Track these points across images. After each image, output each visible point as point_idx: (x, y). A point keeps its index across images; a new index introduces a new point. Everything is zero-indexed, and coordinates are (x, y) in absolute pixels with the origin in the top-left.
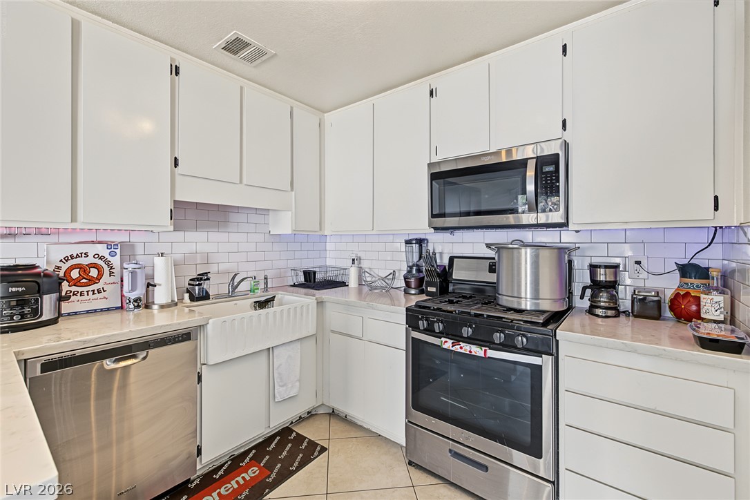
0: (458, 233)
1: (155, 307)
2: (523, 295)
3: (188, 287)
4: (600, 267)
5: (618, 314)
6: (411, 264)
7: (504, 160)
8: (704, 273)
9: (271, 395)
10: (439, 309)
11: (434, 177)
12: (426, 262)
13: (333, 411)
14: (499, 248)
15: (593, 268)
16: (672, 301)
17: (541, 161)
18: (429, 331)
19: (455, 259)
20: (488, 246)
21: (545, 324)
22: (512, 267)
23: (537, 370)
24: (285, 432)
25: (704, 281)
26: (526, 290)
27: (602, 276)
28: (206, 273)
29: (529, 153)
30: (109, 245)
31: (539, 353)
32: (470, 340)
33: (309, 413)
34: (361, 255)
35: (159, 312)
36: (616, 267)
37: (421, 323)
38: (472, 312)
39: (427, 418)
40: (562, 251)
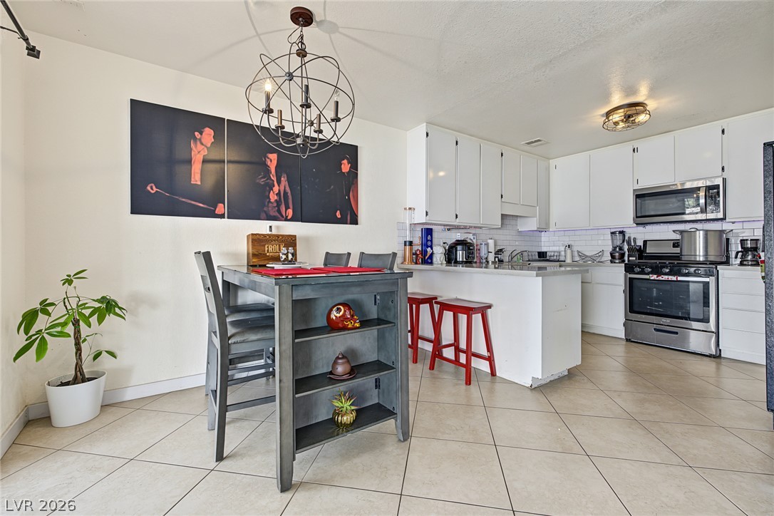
1: (490, 262)
2: (698, 254)
4: (747, 240)
5: (758, 263)
6: (615, 246)
7: (680, 188)
11: (638, 196)
12: (629, 243)
14: (682, 233)
15: (743, 242)
17: (709, 188)
19: (648, 242)
20: (675, 232)
22: (691, 241)
23: (706, 285)
29: (700, 184)
31: (707, 277)
32: (666, 274)
34: (574, 243)
36: (757, 240)
37: (635, 269)
38: (667, 263)
39: (639, 316)
40: (722, 232)
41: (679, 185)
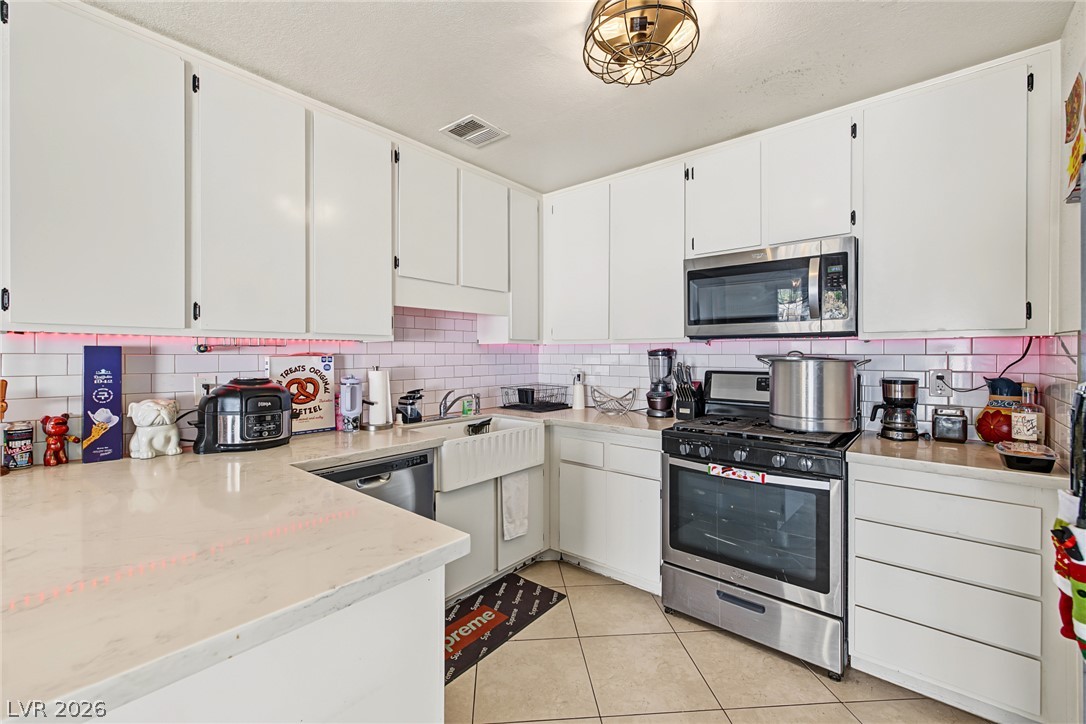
0: (714, 342)
1: (372, 428)
2: (804, 415)
3: (399, 406)
4: (895, 382)
5: (916, 437)
6: (655, 381)
7: (770, 258)
8: (1015, 389)
9: (499, 532)
10: (702, 431)
11: (692, 276)
12: (678, 378)
13: (562, 559)
14: (773, 361)
15: (887, 384)
16: (980, 421)
17: (827, 260)
18: (693, 456)
19: (713, 375)
20: (759, 358)
21: (832, 446)
23: (824, 495)
24: (511, 579)
25: (1016, 398)
26: (809, 408)
27: (898, 393)
28: (418, 391)
29: (809, 250)
30: (324, 358)
31: (826, 477)
32: (742, 465)
33: (533, 559)
34: (588, 370)
35: (376, 434)
36: (914, 383)
37: (682, 447)
38: (745, 434)
39: (689, 557)
40: (850, 364)
41: (769, 252)
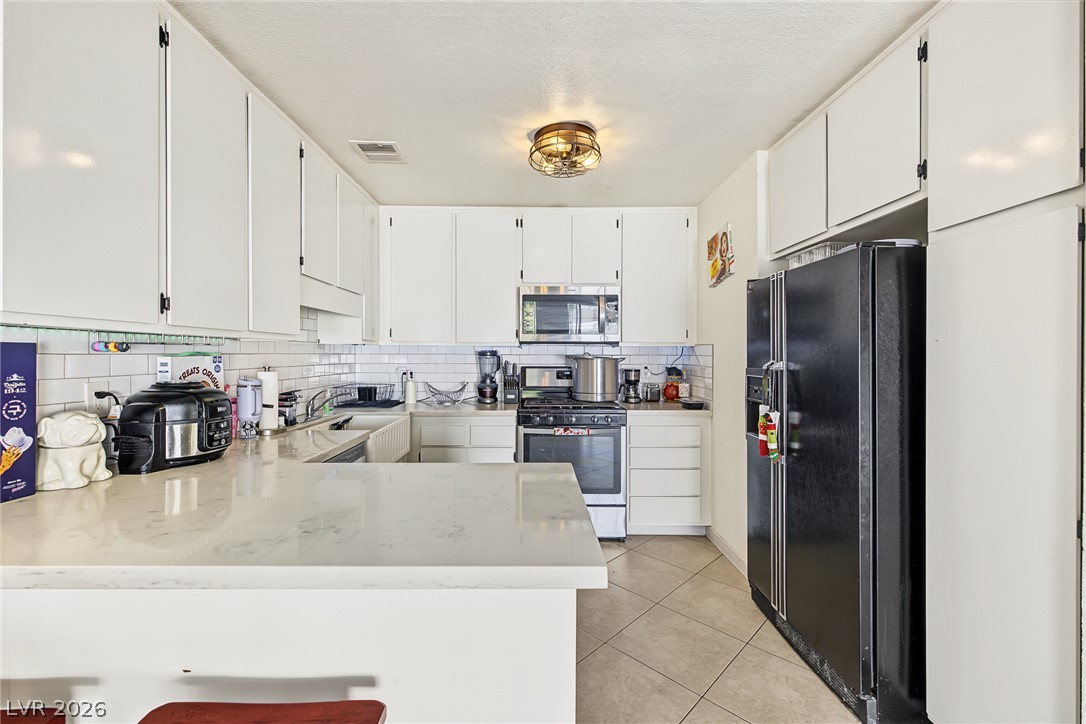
1: (268, 433)
2: (595, 392)
3: (281, 409)
4: (631, 371)
5: (639, 401)
6: (483, 376)
8: (679, 373)
11: (525, 298)
16: (664, 390)
17: (607, 299)
18: (542, 425)
19: (527, 370)
20: (568, 357)
22: (587, 373)
25: (679, 377)
26: (598, 389)
27: (631, 377)
28: (294, 391)
30: (215, 358)
35: (271, 439)
37: (534, 420)
38: (571, 408)
40: (617, 361)
